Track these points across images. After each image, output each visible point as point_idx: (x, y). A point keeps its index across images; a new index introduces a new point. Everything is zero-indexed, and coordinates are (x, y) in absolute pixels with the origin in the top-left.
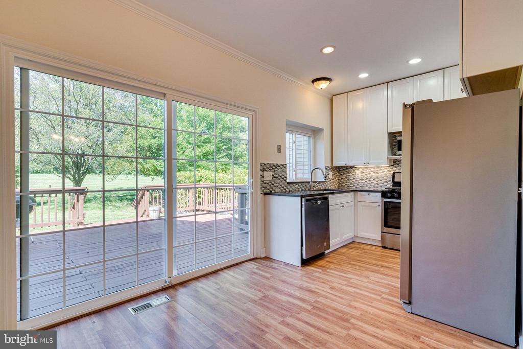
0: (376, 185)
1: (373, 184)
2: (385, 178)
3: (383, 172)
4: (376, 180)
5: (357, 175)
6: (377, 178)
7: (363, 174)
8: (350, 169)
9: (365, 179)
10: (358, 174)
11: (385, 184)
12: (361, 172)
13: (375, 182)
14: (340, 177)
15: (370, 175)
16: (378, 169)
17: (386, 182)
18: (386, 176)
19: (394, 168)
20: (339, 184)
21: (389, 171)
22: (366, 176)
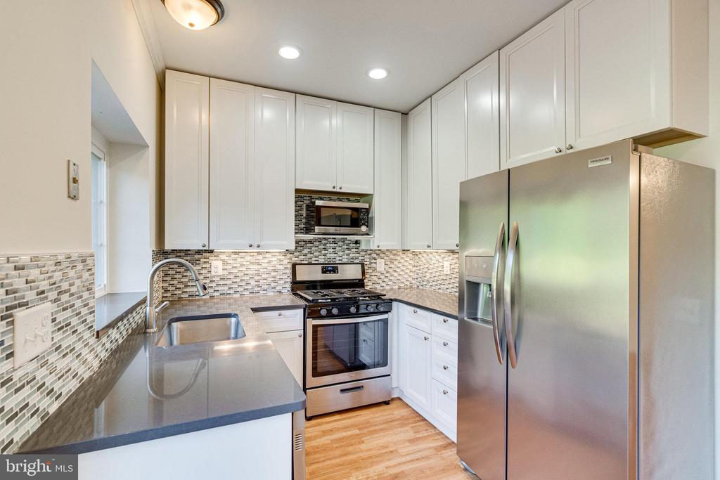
0: (256, 289)
1: (249, 287)
2: (273, 274)
3: (269, 262)
4: (256, 278)
5: (213, 269)
6: (258, 275)
7: (229, 267)
8: (197, 256)
9: (232, 276)
10: (217, 266)
11: (273, 285)
12: (225, 263)
13: (253, 282)
14: (166, 275)
15: (244, 269)
16: (260, 257)
17: (275, 282)
18: (275, 271)
19: (289, 256)
20: (166, 291)
21: (280, 260)
22: (235, 271)
